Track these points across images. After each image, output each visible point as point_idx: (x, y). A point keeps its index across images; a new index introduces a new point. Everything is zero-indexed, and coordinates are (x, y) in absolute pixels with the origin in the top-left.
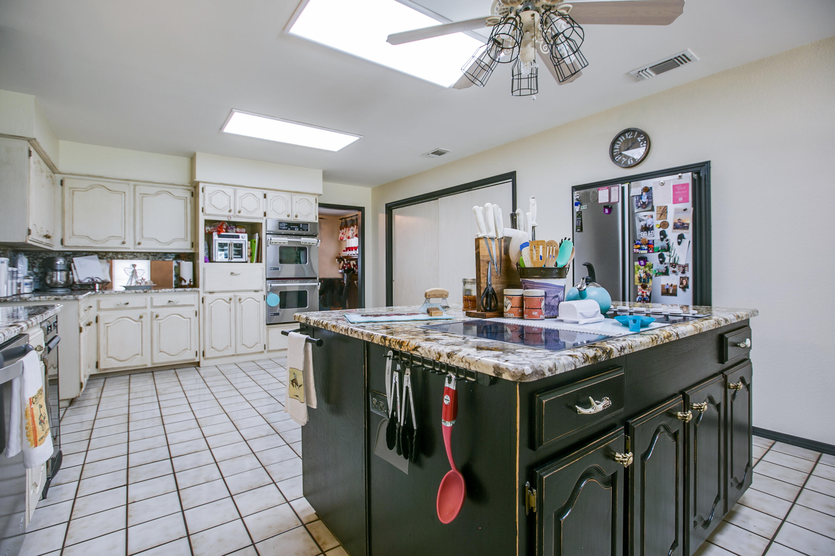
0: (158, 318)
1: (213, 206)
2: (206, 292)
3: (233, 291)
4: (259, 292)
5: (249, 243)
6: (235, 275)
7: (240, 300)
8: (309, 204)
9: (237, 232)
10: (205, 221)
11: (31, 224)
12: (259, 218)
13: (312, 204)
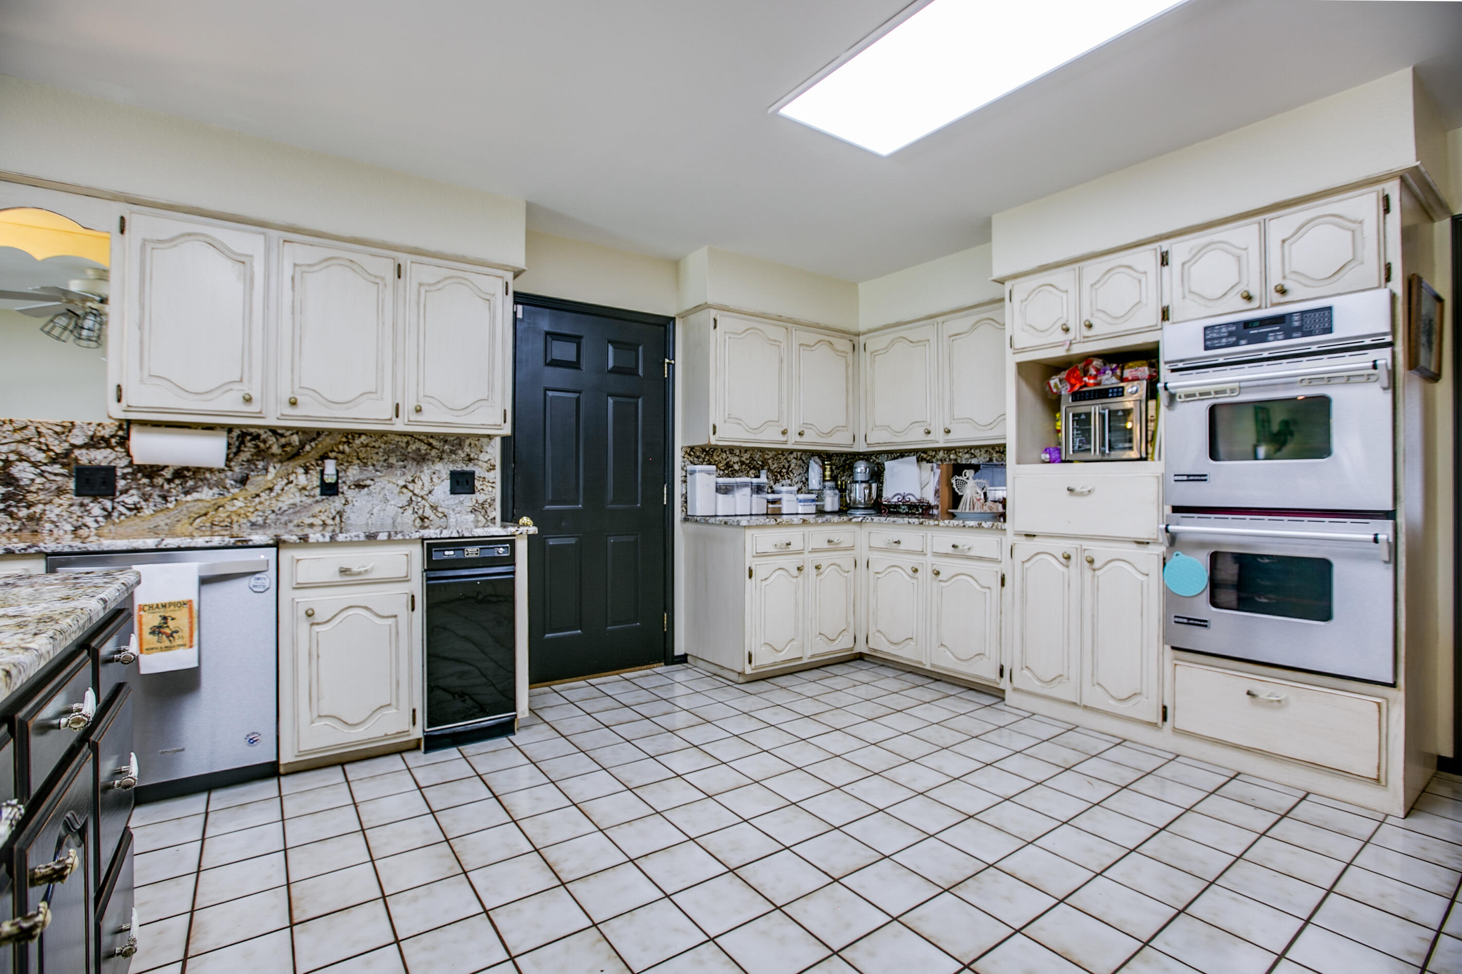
0: (940, 577)
1: (1031, 326)
2: (1017, 534)
3: (1076, 537)
4: (1150, 546)
5: (1152, 403)
6: (1082, 494)
7: (1091, 562)
8: (1343, 228)
9: (1122, 379)
10: (1020, 366)
11: (715, 417)
12: (1151, 329)
13: (1361, 222)
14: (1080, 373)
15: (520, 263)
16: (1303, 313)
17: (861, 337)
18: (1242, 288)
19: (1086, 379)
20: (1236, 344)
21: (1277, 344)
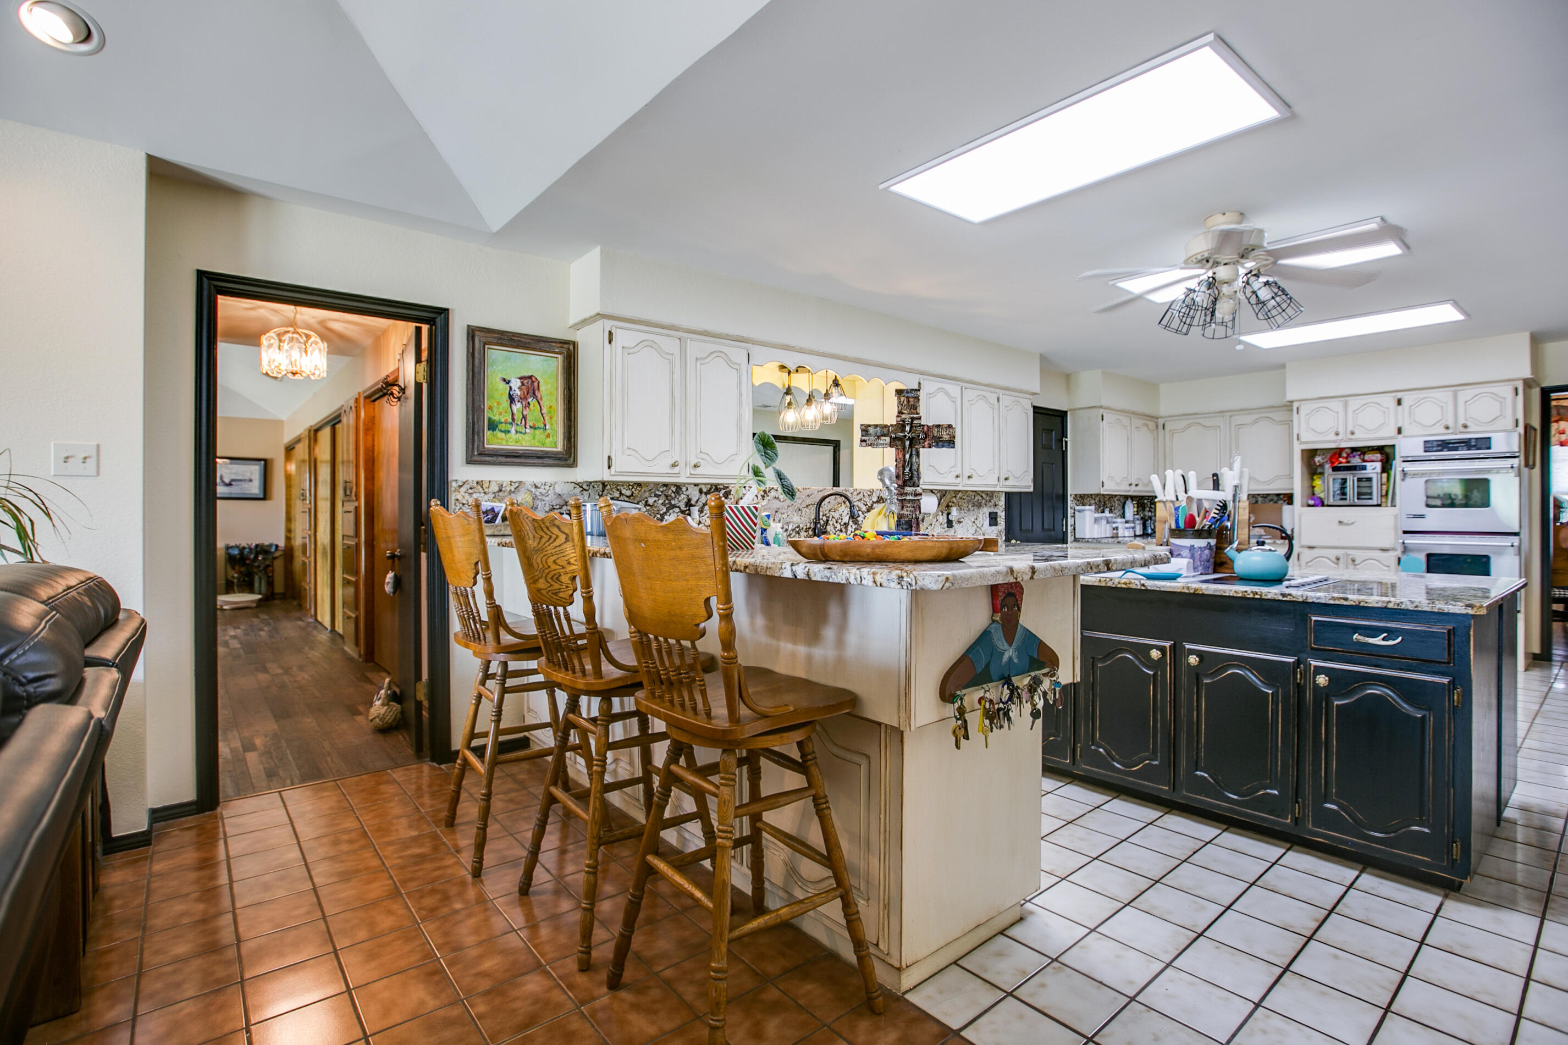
1: (1313, 430)
2: (1302, 547)
3: (1344, 548)
4: (1389, 552)
5: (1385, 475)
6: (1347, 524)
7: (1353, 561)
8: (1496, 400)
9: (1364, 461)
10: (1303, 451)
11: (1104, 477)
12: (1390, 438)
13: (1504, 398)
14: (1337, 456)
15: (1037, 389)
16: (1477, 439)
17: (1160, 420)
18: (1444, 423)
19: (1341, 459)
20: (1441, 451)
21: (1463, 453)
